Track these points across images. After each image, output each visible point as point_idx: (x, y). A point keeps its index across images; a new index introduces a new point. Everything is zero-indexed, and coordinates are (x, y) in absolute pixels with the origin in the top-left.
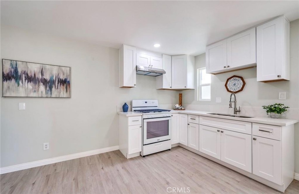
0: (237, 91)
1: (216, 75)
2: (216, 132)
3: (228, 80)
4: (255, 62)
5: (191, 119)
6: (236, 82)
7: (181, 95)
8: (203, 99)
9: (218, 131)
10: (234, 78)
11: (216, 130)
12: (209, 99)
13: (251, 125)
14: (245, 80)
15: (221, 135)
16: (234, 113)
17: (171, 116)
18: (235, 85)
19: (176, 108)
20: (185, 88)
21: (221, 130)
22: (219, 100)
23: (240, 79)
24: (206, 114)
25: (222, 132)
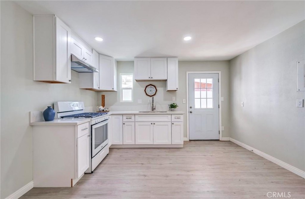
0: (152, 95)
1: (138, 82)
2: (150, 125)
3: (147, 86)
4: (167, 79)
5: (126, 118)
6: (152, 89)
7: (103, 97)
8: (124, 101)
9: (152, 124)
10: (151, 86)
11: (150, 123)
12: (130, 101)
13: (171, 116)
14: (157, 88)
15: (153, 126)
16: (152, 110)
17: (108, 118)
18: (151, 91)
19: (101, 110)
20: (113, 90)
21: (153, 123)
22: (140, 101)
23: (154, 87)
24: (138, 112)
25: (154, 124)
